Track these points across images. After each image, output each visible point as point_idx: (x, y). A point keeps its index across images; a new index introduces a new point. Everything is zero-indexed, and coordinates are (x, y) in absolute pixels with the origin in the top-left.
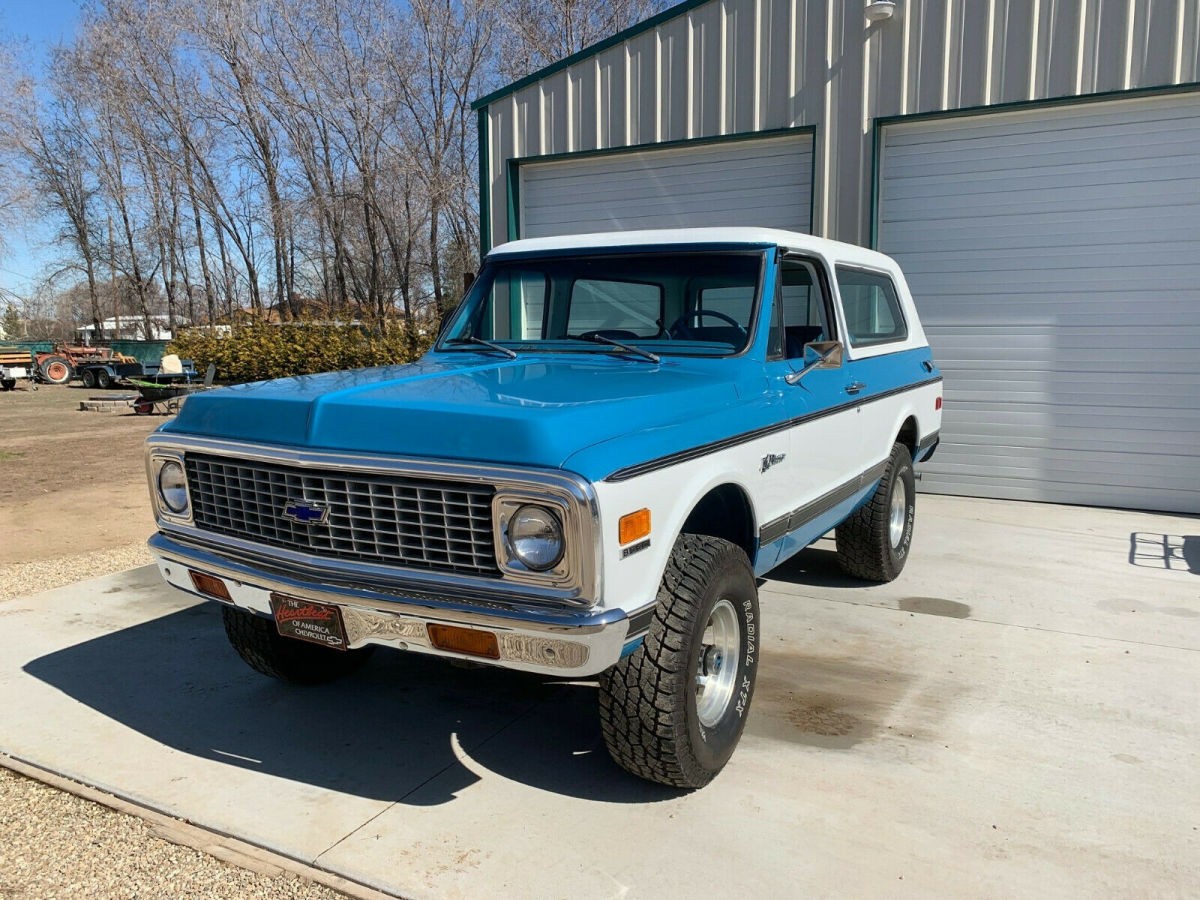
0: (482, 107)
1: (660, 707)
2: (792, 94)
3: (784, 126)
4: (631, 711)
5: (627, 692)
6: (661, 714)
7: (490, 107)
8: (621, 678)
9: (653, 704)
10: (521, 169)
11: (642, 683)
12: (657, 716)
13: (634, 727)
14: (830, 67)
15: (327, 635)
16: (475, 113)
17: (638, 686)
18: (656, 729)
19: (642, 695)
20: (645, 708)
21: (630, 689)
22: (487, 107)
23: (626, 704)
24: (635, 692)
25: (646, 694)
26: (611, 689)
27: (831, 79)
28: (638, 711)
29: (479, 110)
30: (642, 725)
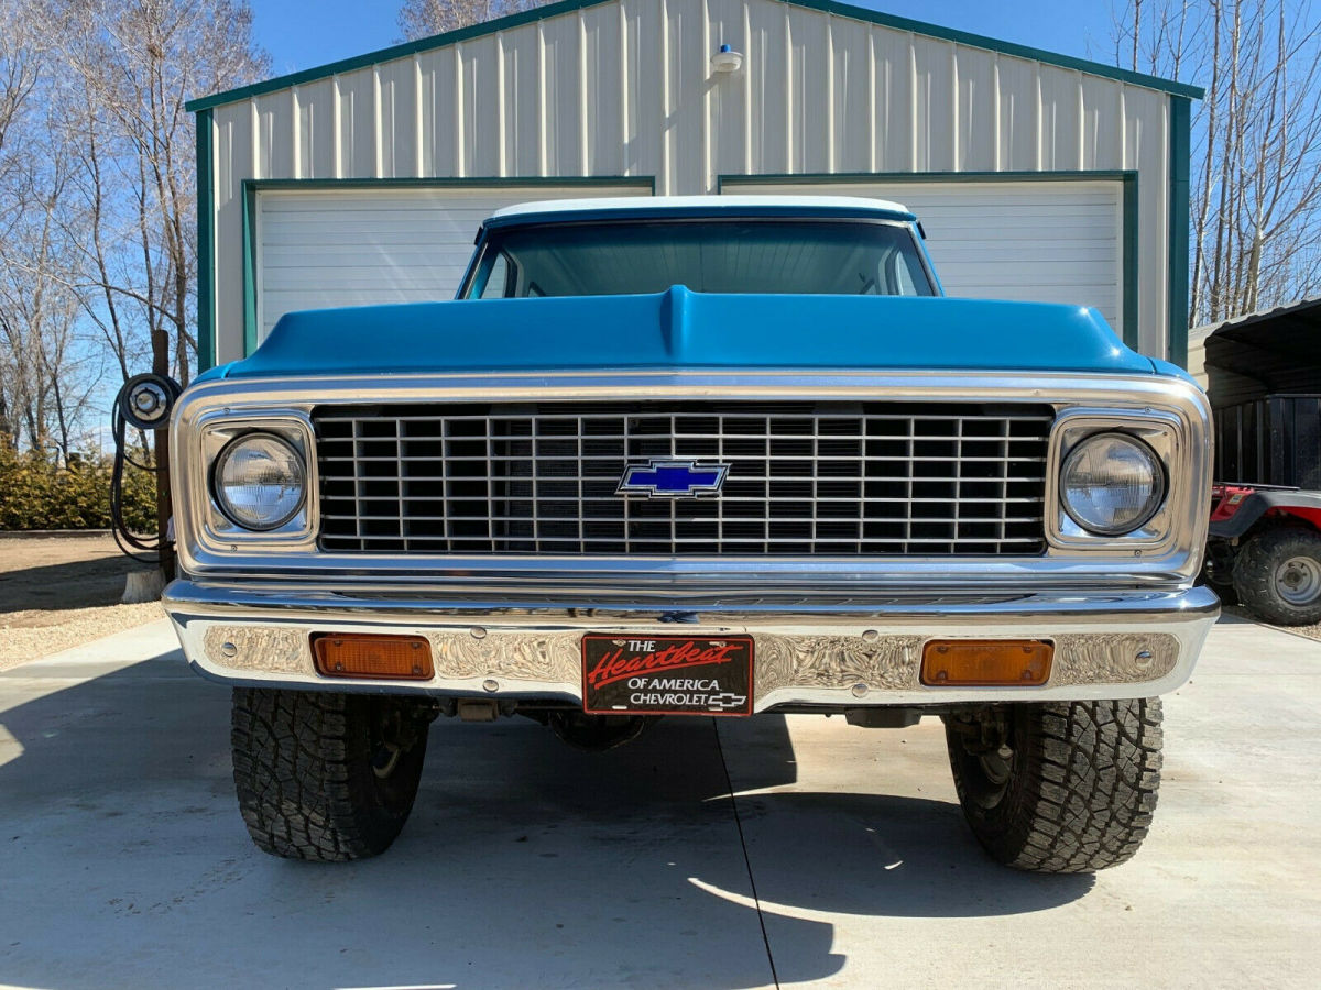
0: (203, 111)
1: (1147, 746)
2: (626, 141)
3: (618, 174)
4: (1104, 757)
5: (1099, 732)
6: (1149, 754)
7: (215, 111)
8: (1086, 715)
9: (1138, 743)
10: (260, 195)
11: (1120, 716)
12: (1144, 758)
13: (1106, 784)
14: (667, 115)
15: (713, 692)
16: (192, 116)
17: (1116, 721)
18: (1139, 778)
19: (1122, 732)
20: (1127, 749)
21: (1103, 728)
22: (212, 109)
23: (1096, 751)
24: (1111, 731)
25: (1128, 730)
26: (1070, 732)
27: (669, 128)
28: (1116, 757)
29: (198, 113)
30: (1120, 777)
